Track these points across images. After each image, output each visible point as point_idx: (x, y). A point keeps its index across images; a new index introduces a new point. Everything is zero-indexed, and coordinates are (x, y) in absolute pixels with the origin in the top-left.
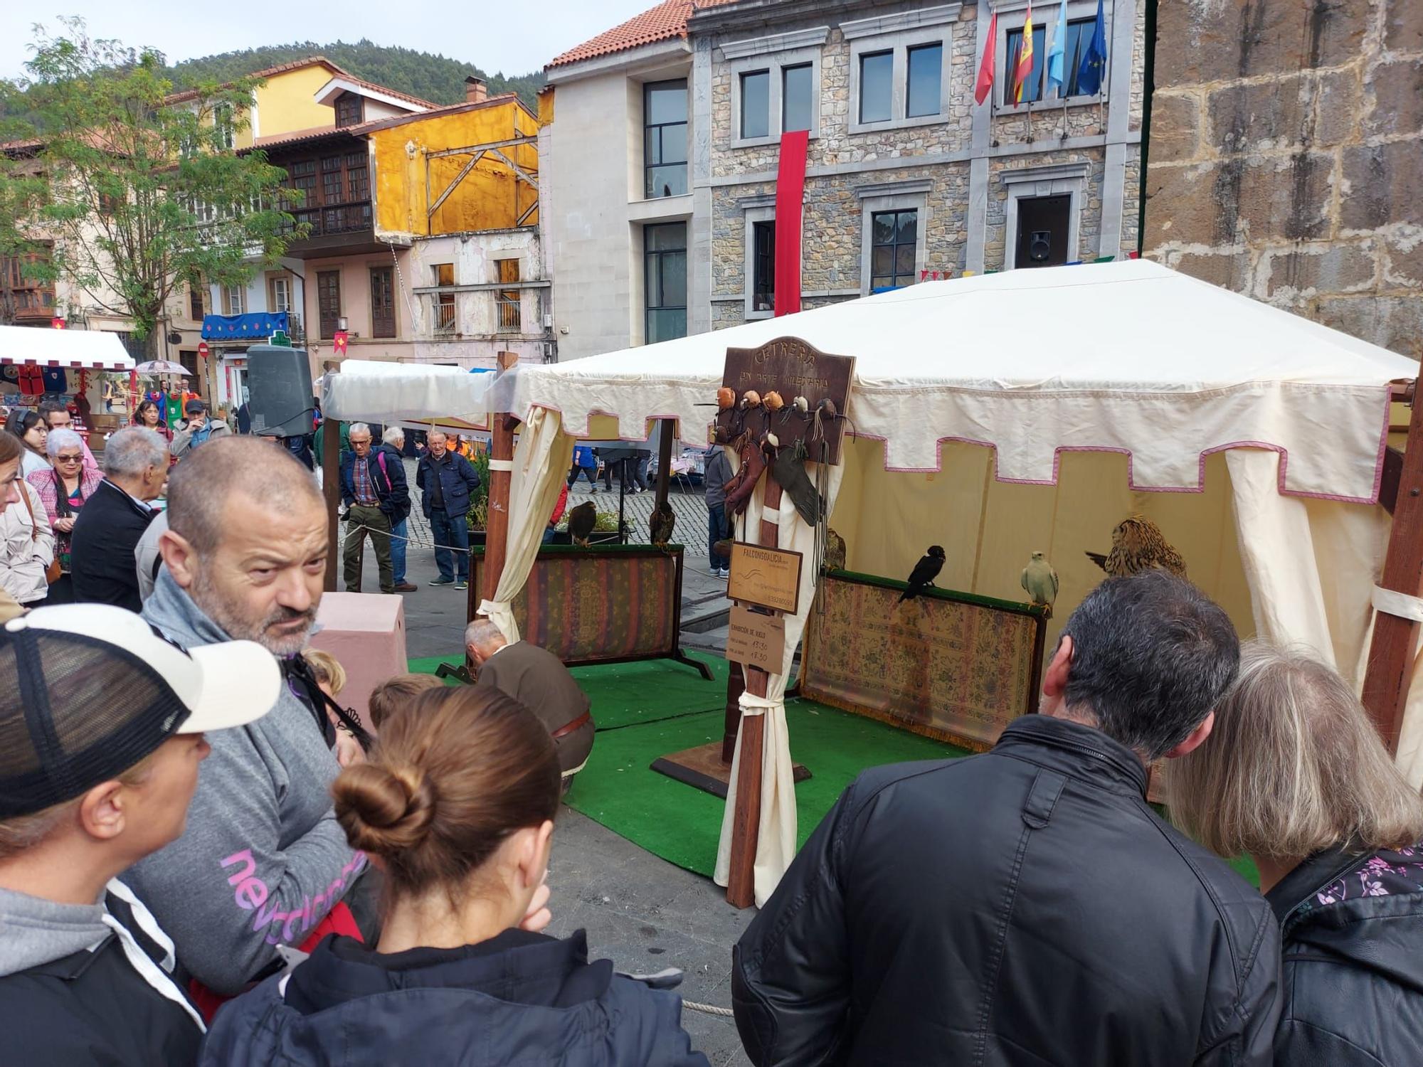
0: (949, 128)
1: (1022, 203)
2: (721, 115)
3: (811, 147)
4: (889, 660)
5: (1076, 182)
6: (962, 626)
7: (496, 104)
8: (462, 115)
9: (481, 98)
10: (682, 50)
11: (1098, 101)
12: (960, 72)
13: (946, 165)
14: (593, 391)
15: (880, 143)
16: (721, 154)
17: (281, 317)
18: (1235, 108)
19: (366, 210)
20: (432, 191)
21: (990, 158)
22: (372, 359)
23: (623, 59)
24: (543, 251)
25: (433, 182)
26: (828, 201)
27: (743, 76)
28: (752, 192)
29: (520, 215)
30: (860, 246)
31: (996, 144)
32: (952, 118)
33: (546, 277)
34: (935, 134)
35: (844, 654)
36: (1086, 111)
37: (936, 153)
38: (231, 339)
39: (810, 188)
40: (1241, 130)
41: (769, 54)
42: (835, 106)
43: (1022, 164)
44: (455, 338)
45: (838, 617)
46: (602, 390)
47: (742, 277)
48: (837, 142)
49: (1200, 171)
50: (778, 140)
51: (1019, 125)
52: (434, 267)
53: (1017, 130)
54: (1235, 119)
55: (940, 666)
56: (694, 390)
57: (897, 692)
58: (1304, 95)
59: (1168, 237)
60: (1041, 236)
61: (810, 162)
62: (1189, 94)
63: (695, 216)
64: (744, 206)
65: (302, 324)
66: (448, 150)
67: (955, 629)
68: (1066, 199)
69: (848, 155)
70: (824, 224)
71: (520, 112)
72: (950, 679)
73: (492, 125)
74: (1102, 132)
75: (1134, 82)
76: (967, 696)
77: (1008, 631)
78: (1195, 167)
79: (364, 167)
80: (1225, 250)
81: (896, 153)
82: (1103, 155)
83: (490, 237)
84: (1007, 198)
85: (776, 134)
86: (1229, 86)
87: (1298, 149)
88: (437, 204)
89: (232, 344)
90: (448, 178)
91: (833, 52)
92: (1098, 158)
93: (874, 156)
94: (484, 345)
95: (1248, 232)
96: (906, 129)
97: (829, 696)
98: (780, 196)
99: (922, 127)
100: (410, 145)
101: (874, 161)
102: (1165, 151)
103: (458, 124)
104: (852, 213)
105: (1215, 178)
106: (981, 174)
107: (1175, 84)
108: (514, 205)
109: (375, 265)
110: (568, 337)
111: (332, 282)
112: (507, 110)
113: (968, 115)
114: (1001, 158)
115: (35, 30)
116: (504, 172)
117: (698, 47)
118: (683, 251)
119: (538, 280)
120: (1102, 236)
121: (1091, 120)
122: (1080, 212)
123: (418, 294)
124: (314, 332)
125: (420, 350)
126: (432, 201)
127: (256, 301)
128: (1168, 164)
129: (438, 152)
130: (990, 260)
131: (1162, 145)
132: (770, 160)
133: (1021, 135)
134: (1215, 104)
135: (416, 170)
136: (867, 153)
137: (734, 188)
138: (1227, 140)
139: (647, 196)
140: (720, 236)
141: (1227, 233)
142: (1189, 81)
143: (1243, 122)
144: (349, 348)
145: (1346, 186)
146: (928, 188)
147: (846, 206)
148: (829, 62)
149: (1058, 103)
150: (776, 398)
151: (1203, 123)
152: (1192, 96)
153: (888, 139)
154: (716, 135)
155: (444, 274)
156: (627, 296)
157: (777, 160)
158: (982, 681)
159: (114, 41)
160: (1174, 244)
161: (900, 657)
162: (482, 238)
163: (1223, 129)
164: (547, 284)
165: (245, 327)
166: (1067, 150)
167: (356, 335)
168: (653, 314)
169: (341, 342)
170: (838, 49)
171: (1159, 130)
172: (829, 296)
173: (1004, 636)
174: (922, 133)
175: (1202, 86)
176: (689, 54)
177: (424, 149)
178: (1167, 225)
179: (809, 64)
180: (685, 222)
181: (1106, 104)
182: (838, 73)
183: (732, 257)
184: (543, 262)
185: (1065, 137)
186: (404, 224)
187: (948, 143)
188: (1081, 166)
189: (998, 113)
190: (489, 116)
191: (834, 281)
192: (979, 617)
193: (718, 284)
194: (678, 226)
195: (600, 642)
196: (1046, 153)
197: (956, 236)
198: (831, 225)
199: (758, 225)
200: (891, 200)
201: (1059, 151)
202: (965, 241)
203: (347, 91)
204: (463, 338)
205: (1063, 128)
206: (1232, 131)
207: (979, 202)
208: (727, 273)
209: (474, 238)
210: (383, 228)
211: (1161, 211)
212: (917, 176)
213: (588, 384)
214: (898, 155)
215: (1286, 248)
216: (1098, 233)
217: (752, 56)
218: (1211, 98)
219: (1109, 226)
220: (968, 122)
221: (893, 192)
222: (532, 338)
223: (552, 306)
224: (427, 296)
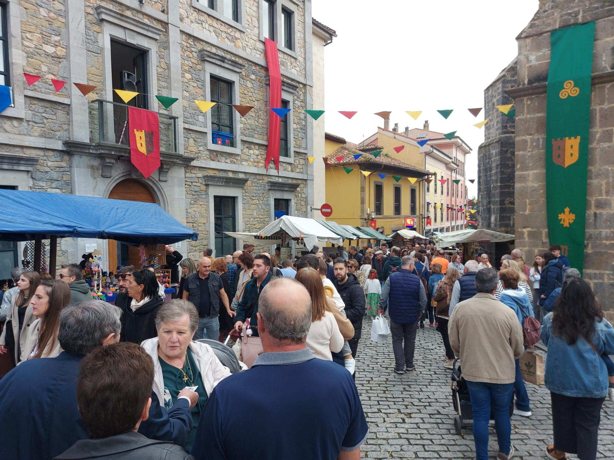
1: (115, 42)
5: (151, 41)
68: (145, 53)
74: (163, 11)
82: (167, 30)
84: (101, 32)
201: (139, 11)
202: (67, 57)
207: (78, 25)
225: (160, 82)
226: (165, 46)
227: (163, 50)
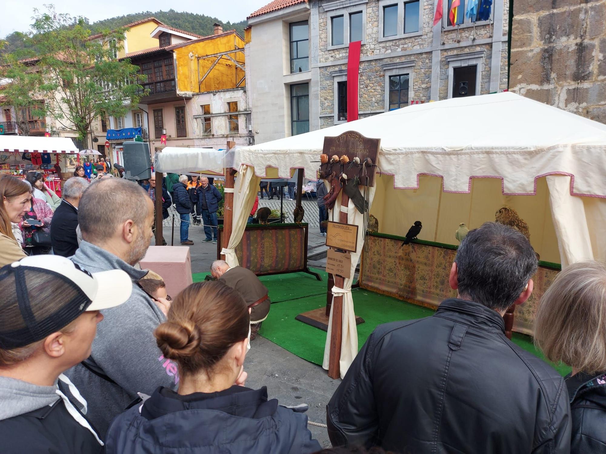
0: (423, 37)
1: (455, 69)
2: (323, 36)
3: (362, 48)
4: (397, 271)
5: (479, 59)
6: (430, 256)
7: (227, 35)
8: (213, 40)
9: (220, 32)
10: (306, 8)
11: (489, 23)
12: (427, 12)
13: (421, 54)
14: (267, 157)
15: (393, 45)
16: (323, 53)
17: (139, 130)
18: (550, 23)
19: (173, 82)
20: (200, 73)
21: (441, 50)
22: (177, 146)
23: (281, 13)
24: (247, 98)
25: (201, 69)
26: (370, 71)
27: (332, 18)
28: (337, 69)
29: (238, 83)
30: (384, 91)
31: (444, 44)
32: (424, 33)
33: (249, 109)
34: (417, 41)
35: (379, 269)
36: (484, 28)
37: (417, 49)
38: (118, 139)
39: (362, 66)
40: (553, 33)
41: (344, 8)
42: (373, 30)
43: (455, 52)
44: (211, 136)
45: (376, 253)
46: (271, 157)
47: (333, 106)
48: (373, 46)
49: (534, 52)
50: (348, 46)
51: (453, 35)
52: (202, 106)
53: (453, 37)
54: (550, 28)
55: (420, 273)
56: (310, 156)
57: (401, 285)
58: (582, 16)
59: (520, 82)
60: (464, 84)
61: (362, 55)
62: (529, 17)
63: (312, 80)
64: (333, 75)
65: (147, 132)
66: (207, 56)
67: (427, 257)
68: (475, 67)
69: (378, 51)
70: (368, 82)
71: (237, 38)
72: (425, 279)
73: (225, 44)
74: (491, 37)
75: (505, 14)
76: (432, 286)
77: (450, 258)
78: (532, 51)
79: (172, 64)
80: (546, 87)
81: (399, 50)
82: (491, 47)
83: (225, 93)
84: (448, 68)
85: (347, 43)
86: (548, 13)
87: (579, 40)
88: (203, 79)
89: (119, 142)
90: (207, 68)
91: (371, 6)
92: (489, 48)
93: (390, 51)
94: (223, 139)
95: (556, 79)
96: (404, 39)
97: (372, 287)
98: (349, 70)
99: (411, 37)
100: (191, 54)
101: (390, 53)
102: (518, 44)
103: (211, 44)
104: (380, 76)
105: (541, 55)
106: (437, 57)
107: (523, 14)
108: (235, 78)
109: (177, 106)
110: (259, 135)
111: (160, 114)
112: (232, 37)
113: (431, 31)
114: (446, 50)
115: (35, 11)
116: (231, 64)
117: (313, 6)
118: (307, 96)
119: (246, 110)
120: (491, 83)
121: (486, 32)
122: (481, 73)
123: (196, 118)
124: (152, 136)
125: (197, 142)
126: (200, 78)
127: (128, 123)
128: (520, 49)
129: (203, 56)
130: (441, 95)
131: (517, 41)
132: (344, 55)
133: (454, 40)
134: (541, 22)
135: (194, 65)
136: (387, 50)
137: (329, 68)
138: (546, 38)
139: (291, 72)
140: (323, 88)
141: (546, 79)
142: (529, 12)
143: (553, 29)
144: (167, 142)
145: (601, 56)
146: (414, 65)
147: (378, 73)
148: (370, 10)
149: (471, 24)
150: (346, 158)
151: (536, 31)
152: (530, 18)
153: (396, 43)
154: (321, 44)
155: (206, 109)
156: (283, 116)
157: (347, 54)
158: (438, 280)
159: (67, 14)
160: (523, 85)
161: (403, 270)
162: (222, 93)
163: (545, 33)
164: (250, 112)
165: (124, 134)
166: (476, 46)
167: (170, 136)
168: (295, 123)
169: (164, 139)
170: (374, 5)
171: (516, 34)
172: (370, 113)
173: (448, 260)
174: (411, 40)
175: (535, 14)
176: (309, 10)
177: (197, 56)
178: (520, 77)
179: (361, 12)
180: (308, 83)
181: (493, 24)
182: (374, 15)
183: (328, 98)
184: (247, 102)
185: (474, 39)
186: (189, 88)
187: (422, 44)
188: (481, 52)
189: (444, 30)
190: (224, 40)
191: (373, 107)
192: (437, 252)
193: (322, 109)
194: (305, 85)
195: (273, 265)
196: (466, 47)
197: (426, 85)
198: (371, 82)
199: (339, 83)
200: (397, 70)
201: (472, 46)
202: (430, 87)
203: (164, 32)
204: (215, 136)
205: (474, 36)
206: (549, 34)
207: (436, 70)
208: (326, 104)
209: (218, 93)
210: (180, 90)
211: (517, 70)
212: (409, 59)
213: (265, 154)
214: (400, 50)
215: (573, 85)
216: (489, 82)
217: (336, 9)
218: (539, 19)
219: (494, 78)
220: (431, 34)
221: (398, 67)
222: (243, 135)
223: (252, 121)
224: (199, 119)
225: (484, 80)
226: (490, 57)
227: (488, 60)
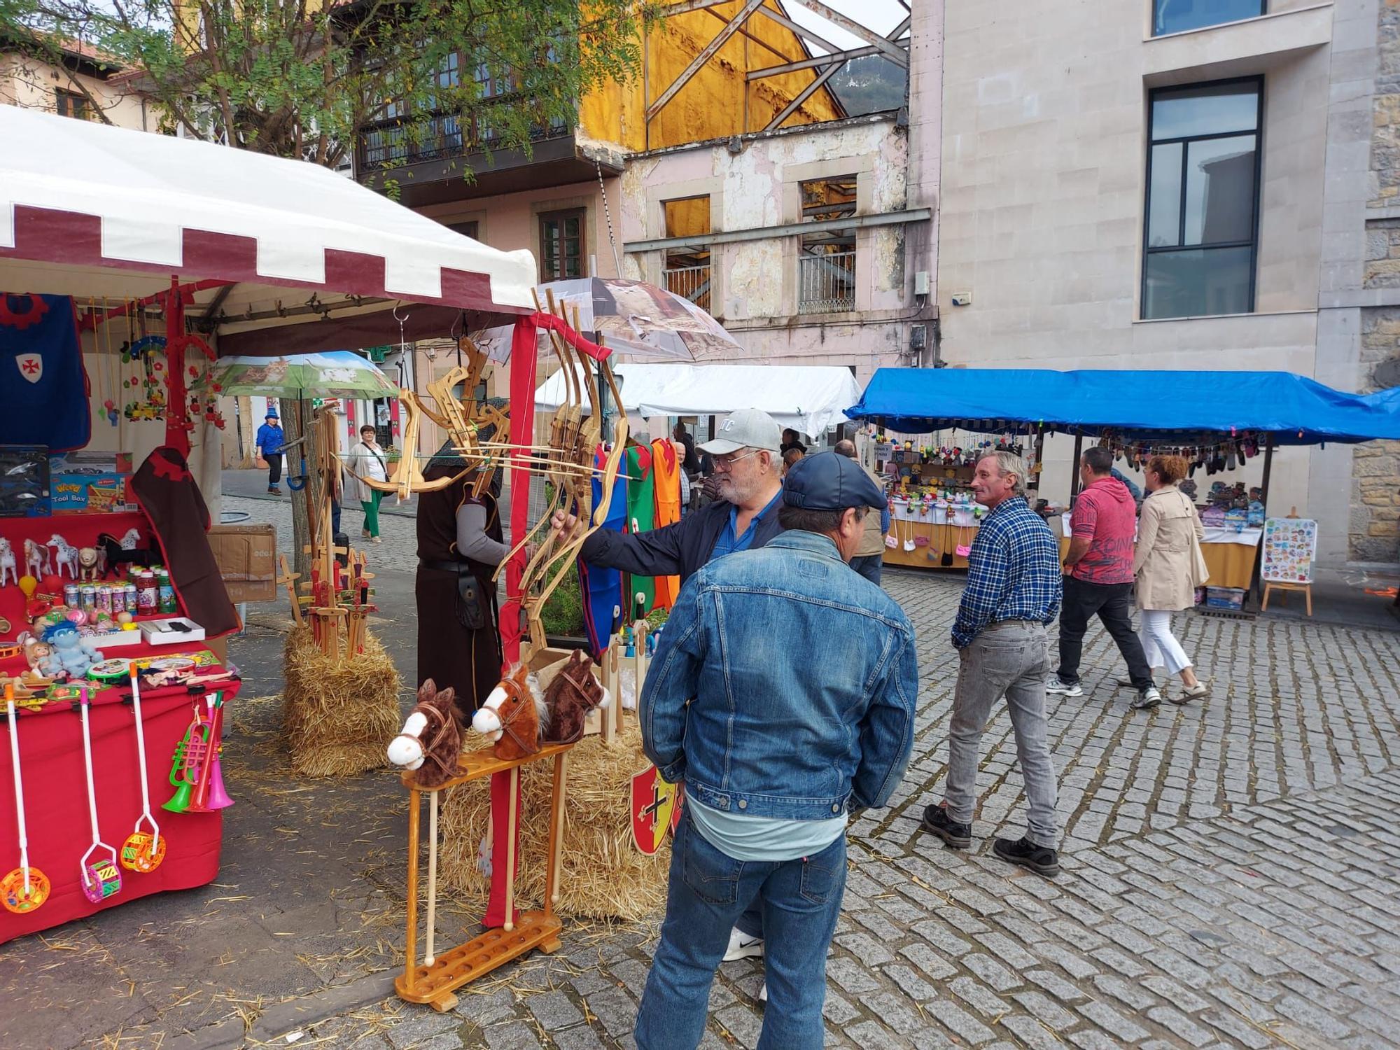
20: (651, 78)
24: (914, 155)
25: (653, 64)
33: (919, 201)
52: (664, 203)
63: (1334, 48)
83: (792, 141)
88: (665, 100)
94: (774, 334)
109: (549, 207)
110: (965, 312)
119: (903, 209)
123: (636, 254)
126: (651, 97)
140: (1398, 84)
162: (775, 144)
164: (925, 215)
180: (1264, 74)
184: (913, 174)
186: (614, 130)
193: (1384, 184)
209: (757, 145)
222: (879, 317)
223: (933, 256)
224: (651, 256)
